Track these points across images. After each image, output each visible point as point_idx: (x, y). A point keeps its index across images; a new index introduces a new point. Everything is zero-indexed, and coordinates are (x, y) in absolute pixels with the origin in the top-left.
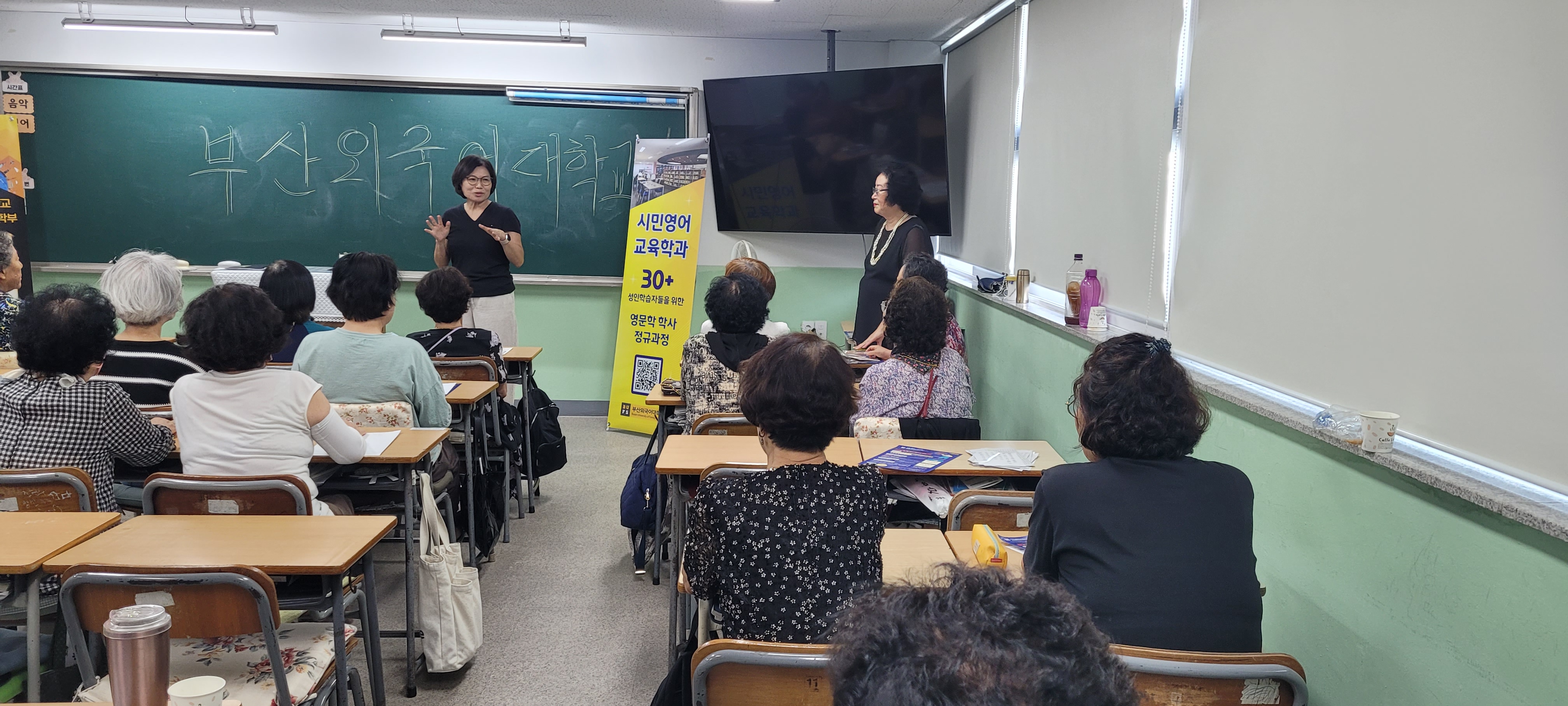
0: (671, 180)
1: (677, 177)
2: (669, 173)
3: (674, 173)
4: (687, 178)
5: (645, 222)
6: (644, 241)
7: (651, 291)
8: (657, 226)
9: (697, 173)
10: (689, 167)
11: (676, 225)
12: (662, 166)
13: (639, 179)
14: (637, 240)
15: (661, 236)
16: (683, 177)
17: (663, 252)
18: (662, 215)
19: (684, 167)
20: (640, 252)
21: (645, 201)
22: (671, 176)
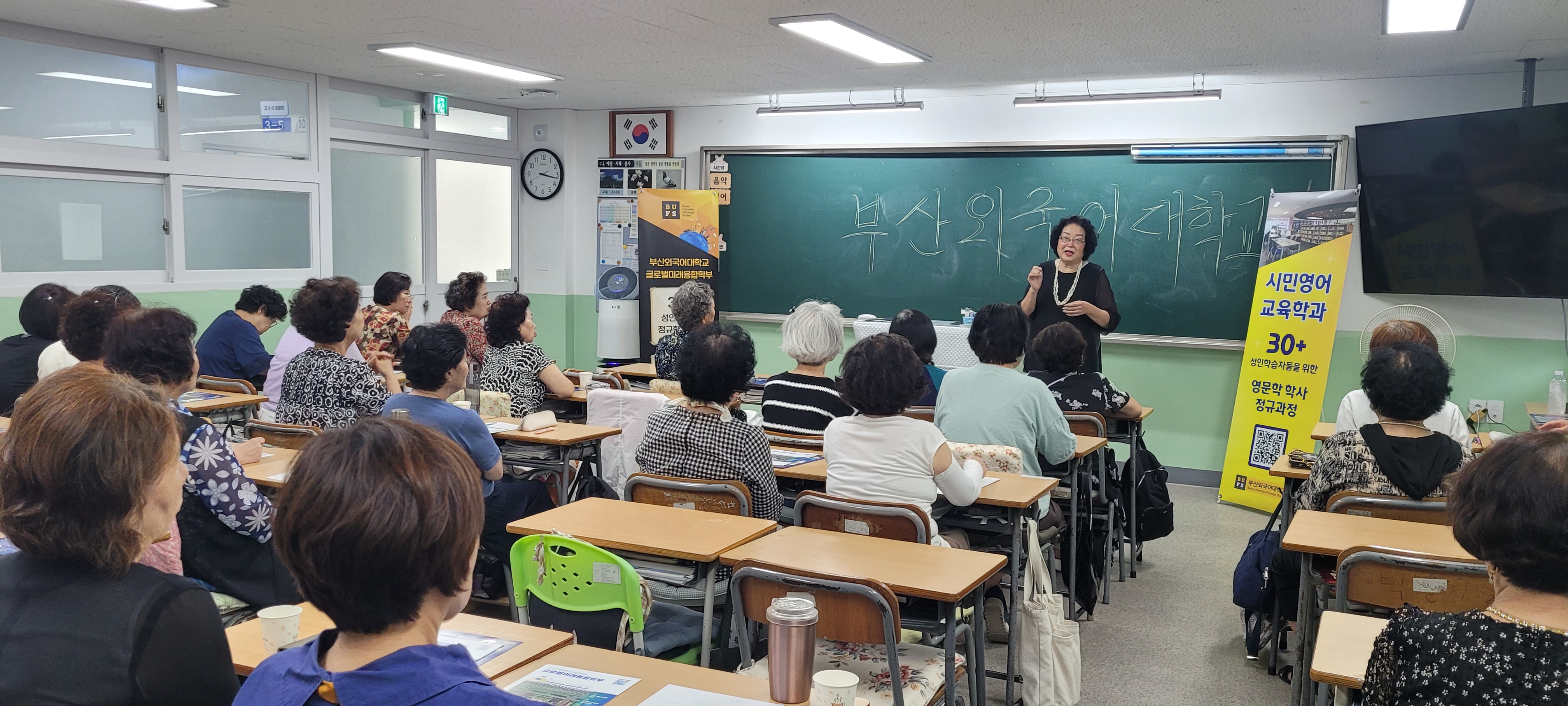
0: (1310, 237)
1: (1317, 233)
2: (1308, 228)
3: (1313, 229)
4: (1329, 233)
5: (1276, 281)
6: (1273, 302)
7: (1279, 356)
8: (1290, 286)
9: (1342, 228)
10: (1333, 222)
11: (1313, 286)
12: (1300, 222)
13: (1271, 236)
14: (1265, 301)
15: (1293, 298)
16: (1324, 233)
17: (1295, 315)
18: (1297, 275)
19: (1326, 222)
20: (1268, 314)
21: (1276, 259)
22: (1310, 233)
